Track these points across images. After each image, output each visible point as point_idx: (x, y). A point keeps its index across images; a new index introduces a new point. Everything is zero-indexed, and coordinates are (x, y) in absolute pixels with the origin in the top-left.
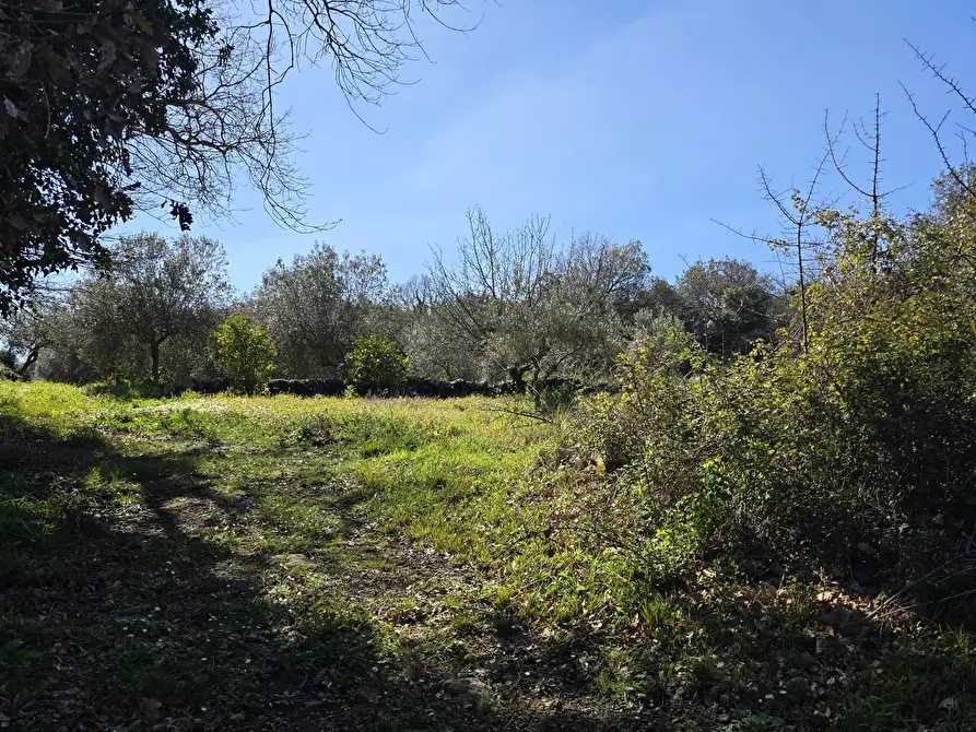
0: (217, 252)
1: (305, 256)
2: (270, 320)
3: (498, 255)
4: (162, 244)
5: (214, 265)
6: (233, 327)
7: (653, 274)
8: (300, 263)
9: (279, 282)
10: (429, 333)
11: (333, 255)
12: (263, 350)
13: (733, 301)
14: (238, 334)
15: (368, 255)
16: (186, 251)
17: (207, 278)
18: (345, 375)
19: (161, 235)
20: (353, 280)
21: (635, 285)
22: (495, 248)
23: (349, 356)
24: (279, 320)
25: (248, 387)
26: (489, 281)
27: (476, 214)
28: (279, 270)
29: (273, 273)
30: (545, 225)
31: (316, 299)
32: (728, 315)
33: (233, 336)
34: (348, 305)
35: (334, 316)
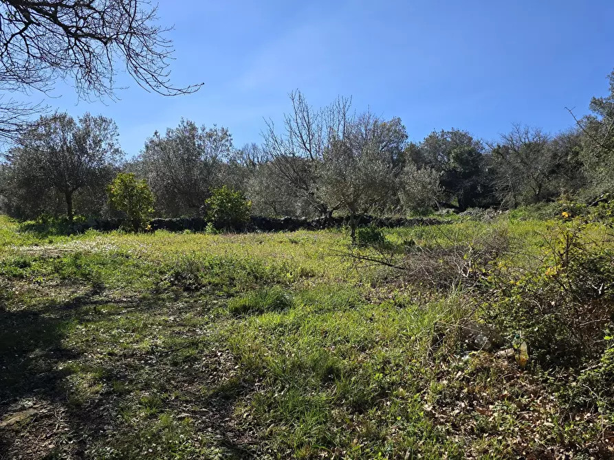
0: (111, 126)
1: (174, 129)
2: (150, 175)
3: (314, 126)
4: (71, 122)
5: (109, 136)
6: (122, 181)
7: (409, 140)
8: (171, 135)
9: (156, 148)
10: (261, 182)
11: (194, 129)
12: (145, 198)
13: (458, 158)
14: (126, 187)
15: (219, 128)
16: (88, 126)
17: (103, 145)
18: (206, 214)
19: (69, 115)
20: (208, 146)
21: (397, 148)
22: (311, 121)
23: (208, 201)
24: (158, 175)
25: (135, 226)
26: (308, 145)
27: (297, 98)
28: (155, 139)
29: (152, 142)
30: (348, 104)
31: (183, 159)
32: (454, 167)
33: (123, 187)
34: (206, 164)
35: (196, 172)
